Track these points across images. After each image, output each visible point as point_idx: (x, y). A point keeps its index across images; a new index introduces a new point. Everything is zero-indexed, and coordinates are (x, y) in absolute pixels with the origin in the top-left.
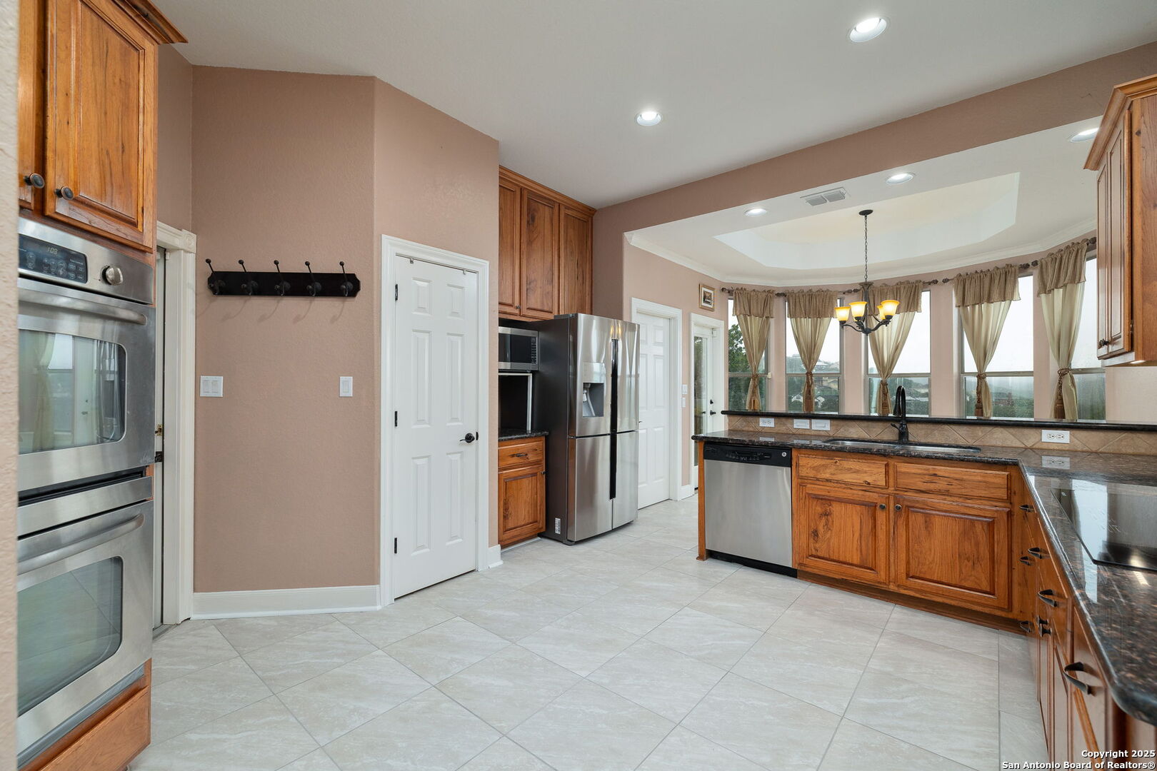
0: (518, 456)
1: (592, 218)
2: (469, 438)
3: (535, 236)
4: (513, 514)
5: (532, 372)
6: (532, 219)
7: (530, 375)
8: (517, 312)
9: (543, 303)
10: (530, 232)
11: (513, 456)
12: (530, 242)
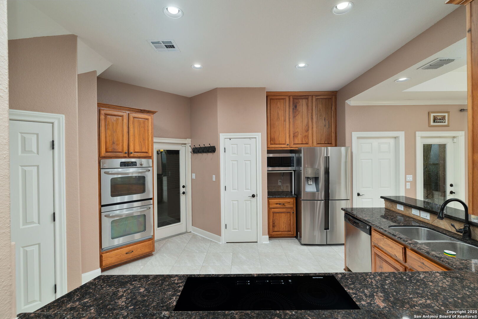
0: (280, 204)
1: (336, 96)
2: (253, 196)
3: (297, 114)
4: (277, 226)
5: (294, 170)
6: (295, 107)
7: (293, 172)
8: (288, 146)
9: (302, 141)
10: (294, 112)
11: (277, 204)
12: (294, 117)
